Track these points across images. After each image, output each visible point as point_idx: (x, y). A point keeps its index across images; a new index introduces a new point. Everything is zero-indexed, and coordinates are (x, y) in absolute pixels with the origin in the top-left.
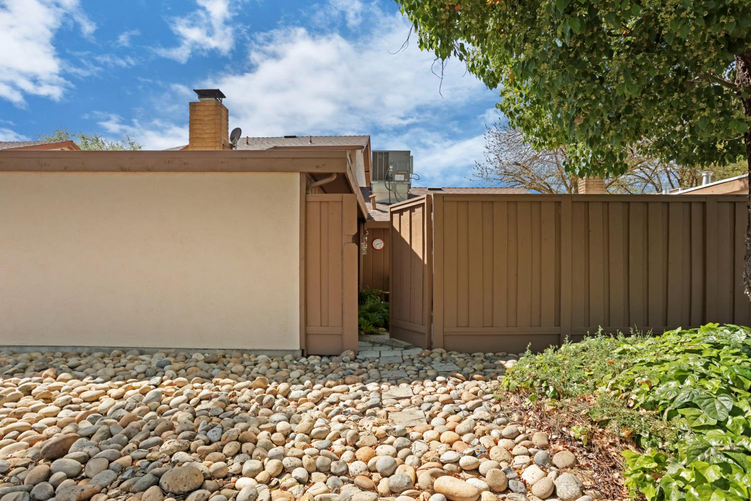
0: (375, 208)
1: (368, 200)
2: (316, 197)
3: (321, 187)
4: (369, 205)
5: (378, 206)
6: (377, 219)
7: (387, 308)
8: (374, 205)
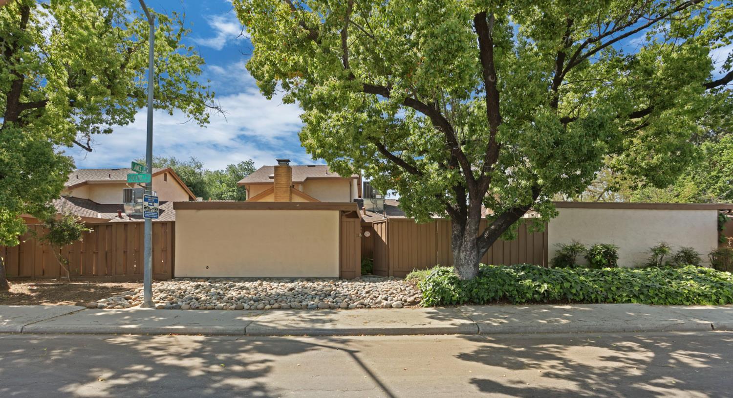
0: (365, 214)
1: (361, 209)
2: (345, 219)
3: (346, 215)
4: (362, 212)
5: (367, 213)
6: (366, 221)
7: (372, 264)
8: (365, 213)
